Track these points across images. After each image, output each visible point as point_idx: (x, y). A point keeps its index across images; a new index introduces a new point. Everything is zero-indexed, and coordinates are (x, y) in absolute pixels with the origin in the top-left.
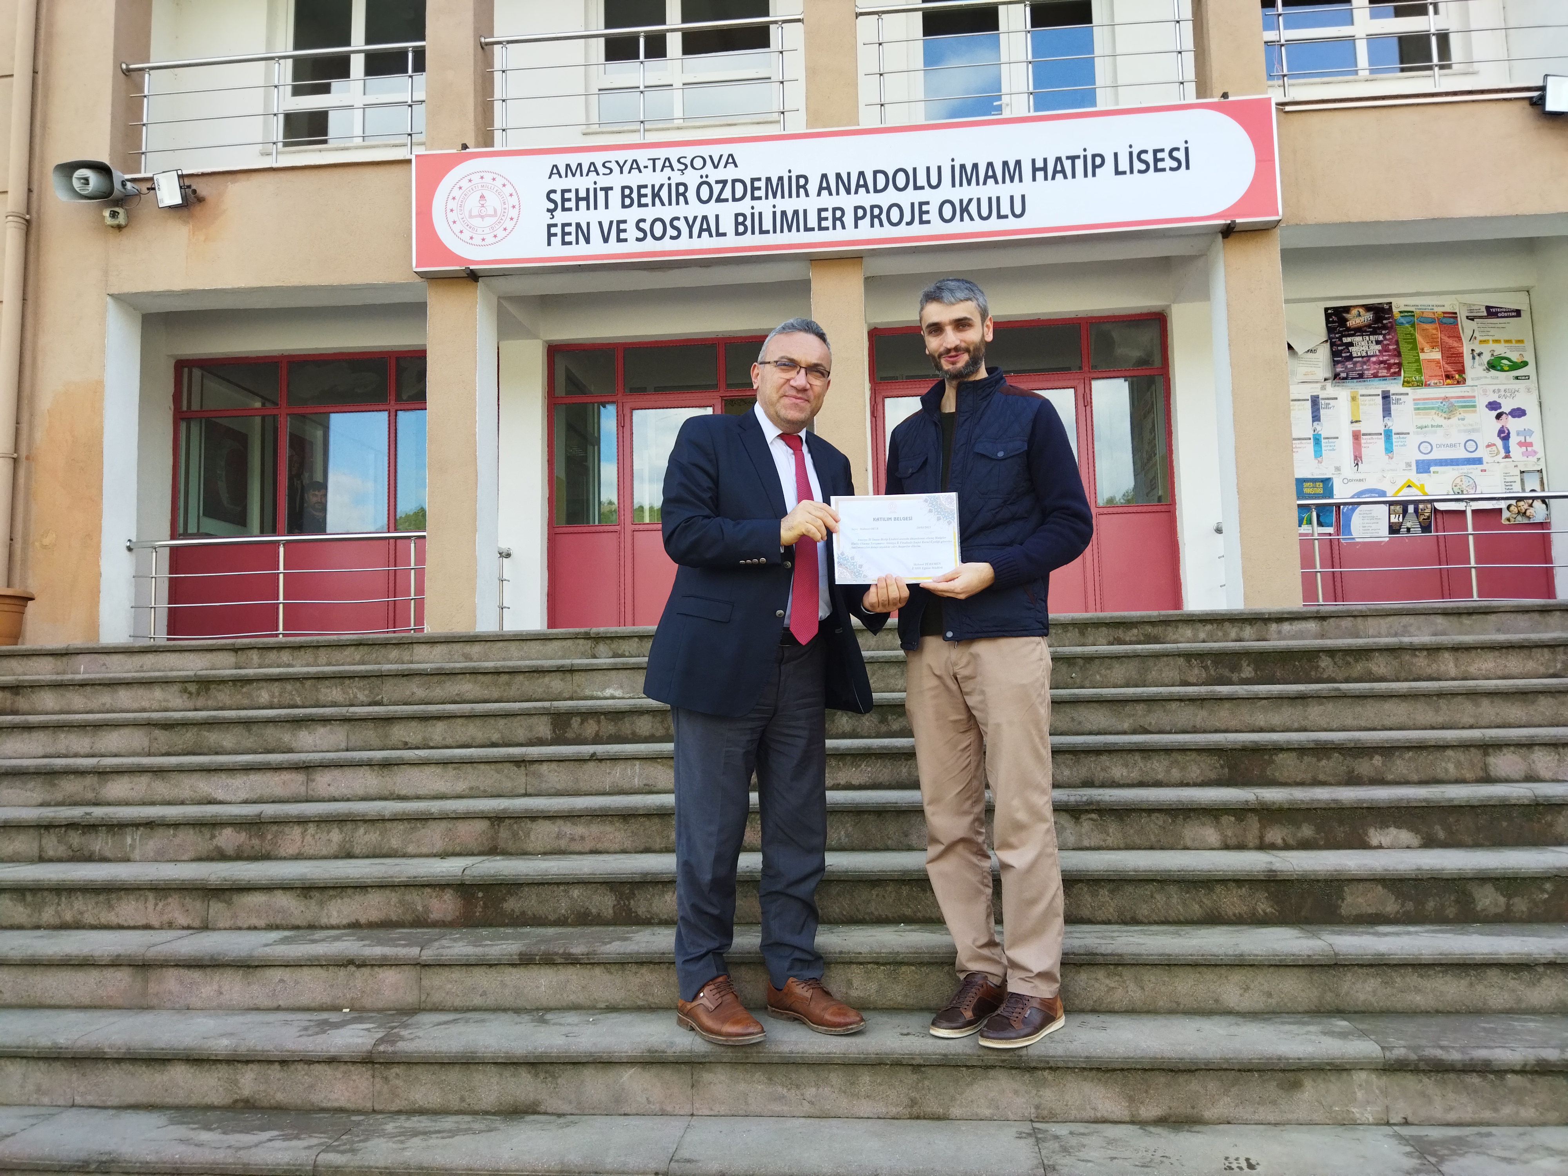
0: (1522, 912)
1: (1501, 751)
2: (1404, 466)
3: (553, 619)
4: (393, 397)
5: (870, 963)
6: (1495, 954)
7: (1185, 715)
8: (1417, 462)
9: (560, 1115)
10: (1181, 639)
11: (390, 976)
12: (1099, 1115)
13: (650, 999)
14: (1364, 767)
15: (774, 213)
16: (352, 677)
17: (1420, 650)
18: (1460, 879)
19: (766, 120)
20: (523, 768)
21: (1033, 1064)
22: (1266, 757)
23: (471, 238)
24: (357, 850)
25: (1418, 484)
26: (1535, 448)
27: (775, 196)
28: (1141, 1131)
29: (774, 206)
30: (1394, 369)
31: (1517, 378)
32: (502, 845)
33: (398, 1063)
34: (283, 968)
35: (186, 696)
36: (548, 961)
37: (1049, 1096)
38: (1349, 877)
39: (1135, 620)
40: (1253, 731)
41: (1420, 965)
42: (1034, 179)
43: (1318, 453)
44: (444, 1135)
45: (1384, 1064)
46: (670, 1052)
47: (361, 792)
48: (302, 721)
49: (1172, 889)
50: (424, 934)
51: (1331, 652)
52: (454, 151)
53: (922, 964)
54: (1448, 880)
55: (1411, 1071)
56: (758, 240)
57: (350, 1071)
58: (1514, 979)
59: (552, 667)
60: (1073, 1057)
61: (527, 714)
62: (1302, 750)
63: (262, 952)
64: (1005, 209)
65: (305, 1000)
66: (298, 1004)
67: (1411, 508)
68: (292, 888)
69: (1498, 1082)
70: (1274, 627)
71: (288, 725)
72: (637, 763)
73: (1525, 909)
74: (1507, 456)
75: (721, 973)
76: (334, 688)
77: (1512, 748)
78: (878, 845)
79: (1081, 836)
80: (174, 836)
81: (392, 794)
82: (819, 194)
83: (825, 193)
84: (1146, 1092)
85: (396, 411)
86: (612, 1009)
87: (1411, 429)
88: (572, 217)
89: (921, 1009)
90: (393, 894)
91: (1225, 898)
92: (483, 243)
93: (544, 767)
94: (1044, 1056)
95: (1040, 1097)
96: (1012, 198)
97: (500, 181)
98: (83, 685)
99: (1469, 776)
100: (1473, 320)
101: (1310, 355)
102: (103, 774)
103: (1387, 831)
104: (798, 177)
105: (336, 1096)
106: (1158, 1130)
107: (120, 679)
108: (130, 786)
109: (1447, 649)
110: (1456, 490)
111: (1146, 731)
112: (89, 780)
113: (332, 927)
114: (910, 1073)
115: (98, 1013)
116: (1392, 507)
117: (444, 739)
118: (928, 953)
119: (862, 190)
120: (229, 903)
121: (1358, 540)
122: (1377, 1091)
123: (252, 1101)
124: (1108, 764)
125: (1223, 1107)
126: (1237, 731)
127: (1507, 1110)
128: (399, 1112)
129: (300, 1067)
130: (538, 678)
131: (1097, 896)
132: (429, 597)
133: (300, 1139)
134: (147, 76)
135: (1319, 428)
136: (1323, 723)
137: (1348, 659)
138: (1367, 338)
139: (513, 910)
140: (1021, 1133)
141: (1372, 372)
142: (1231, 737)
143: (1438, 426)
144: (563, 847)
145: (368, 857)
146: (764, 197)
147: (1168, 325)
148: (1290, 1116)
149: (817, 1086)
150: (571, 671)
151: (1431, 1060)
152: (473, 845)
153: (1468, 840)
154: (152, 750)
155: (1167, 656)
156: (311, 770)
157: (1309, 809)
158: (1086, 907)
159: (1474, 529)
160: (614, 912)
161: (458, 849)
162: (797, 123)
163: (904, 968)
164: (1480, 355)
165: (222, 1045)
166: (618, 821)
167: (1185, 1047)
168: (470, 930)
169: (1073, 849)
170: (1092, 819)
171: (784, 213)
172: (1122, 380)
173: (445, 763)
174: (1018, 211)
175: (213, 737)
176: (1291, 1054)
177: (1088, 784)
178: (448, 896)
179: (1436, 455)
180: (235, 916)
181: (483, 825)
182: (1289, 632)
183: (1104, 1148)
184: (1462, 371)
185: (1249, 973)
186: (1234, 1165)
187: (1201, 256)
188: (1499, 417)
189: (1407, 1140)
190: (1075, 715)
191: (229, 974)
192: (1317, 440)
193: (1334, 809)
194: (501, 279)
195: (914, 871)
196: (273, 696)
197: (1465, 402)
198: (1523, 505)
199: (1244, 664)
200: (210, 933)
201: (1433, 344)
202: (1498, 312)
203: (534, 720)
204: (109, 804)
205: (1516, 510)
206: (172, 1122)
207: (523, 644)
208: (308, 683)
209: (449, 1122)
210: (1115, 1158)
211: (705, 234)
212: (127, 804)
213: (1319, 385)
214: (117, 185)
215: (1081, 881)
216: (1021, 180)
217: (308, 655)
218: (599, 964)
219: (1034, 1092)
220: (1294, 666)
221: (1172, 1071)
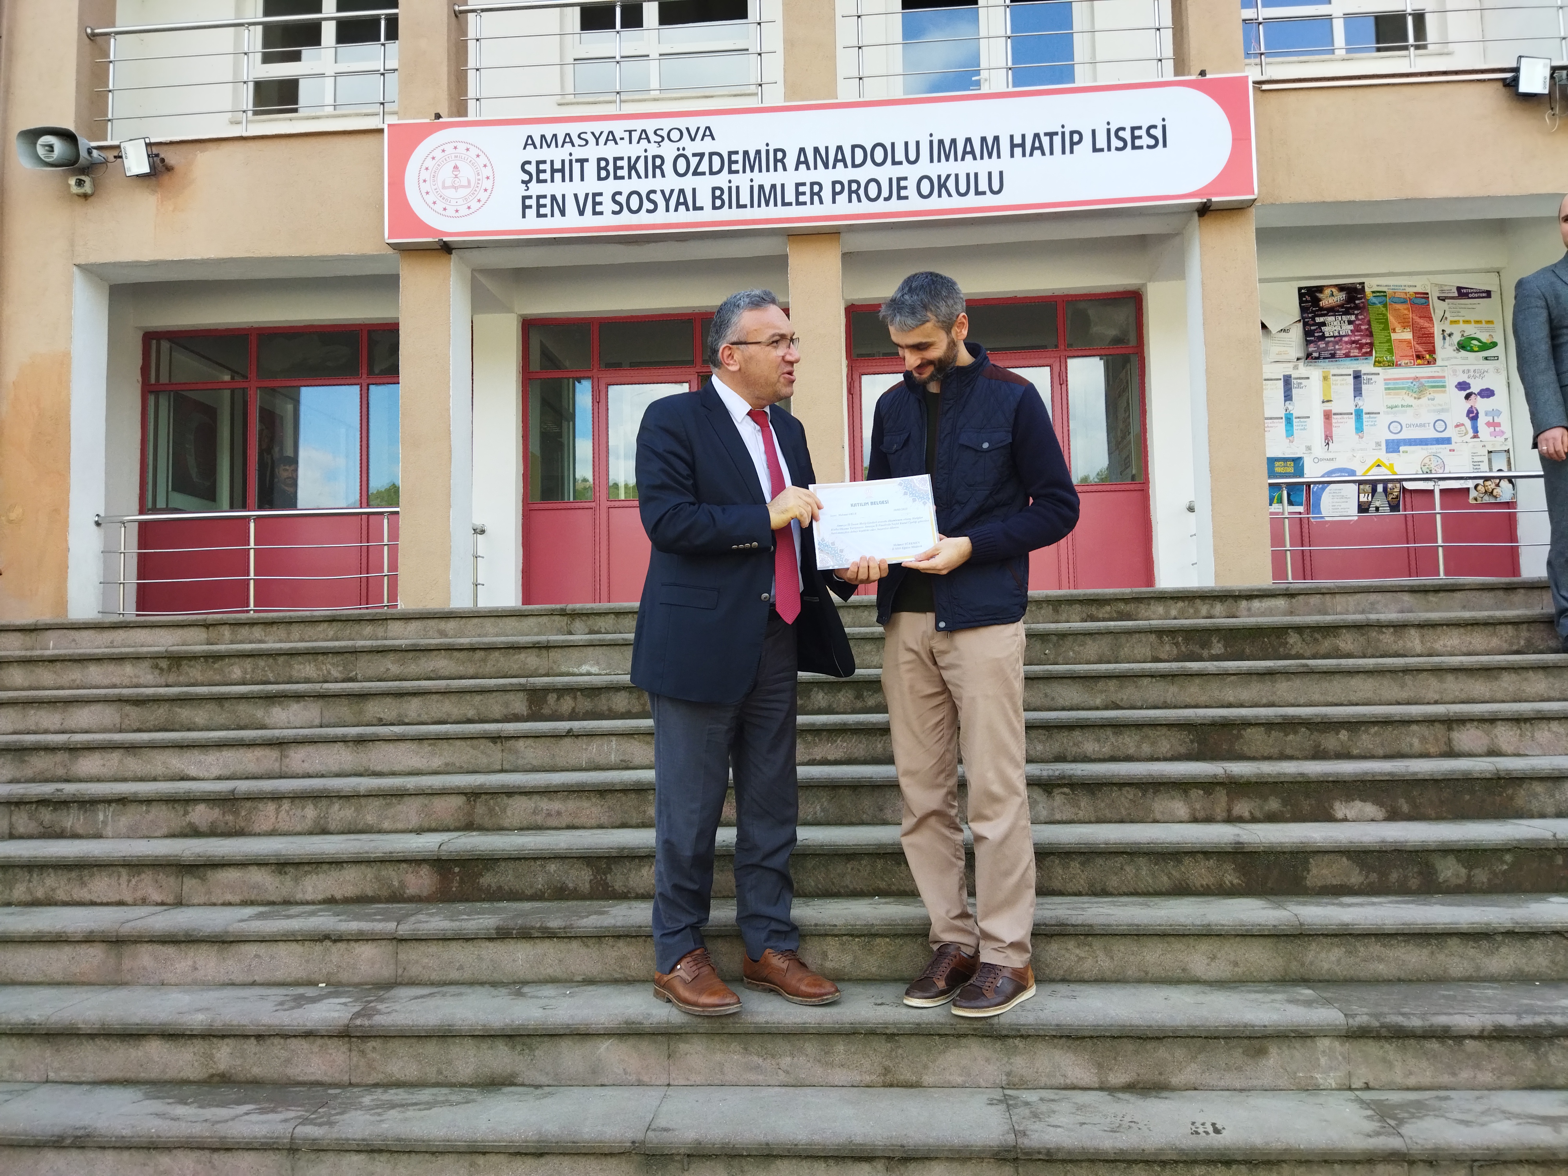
0: (1483, 883)
1: (1465, 726)
2: (1374, 447)
3: (528, 596)
4: (365, 371)
5: (845, 935)
6: (1456, 924)
7: (1155, 691)
8: (1387, 441)
9: (538, 1087)
10: (1153, 616)
11: (366, 951)
12: (1068, 1081)
13: (627, 972)
14: (1330, 742)
15: (752, 187)
16: (325, 653)
17: (1387, 626)
18: (1423, 851)
19: (743, 92)
20: (499, 744)
21: (1004, 1033)
22: (1235, 732)
23: (445, 209)
24: (332, 826)
25: (1387, 464)
26: (1503, 428)
27: (752, 170)
28: (1109, 1097)
29: (752, 180)
30: (1365, 349)
31: (1486, 358)
32: (478, 820)
33: (375, 1037)
34: (259, 943)
35: (157, 672)
36: (525, 935)
37: (1020, 1064)
38: (1315, 849)
39: (1108, 597)
40: (1222, 706)
41: (1382, 934)
42: (1012, 156)
43: (1290, 433)
44: (422, 1107)
45: (1348, 1031)
46: (647, 1023)
47: (335, 768)
48: (276, 697)
49: (1142, 861)
50: (401, 909)
51: (1299, 629)
52: (428, 121)
53: (896, 936)
54: (1411, 852)
55: (1373, 1037)
56: (735, 214)
57: (327, 1045)
58: (1473, 948)
59: (529, 643)
60: (1044, 1025)
61: (504, 690)
62: (1269, 725)
63: (236, 927)
64: (983, 186)
65: (279, 975)
66: (273, 980)
67: (1380, 488)
68: (267, 864)
69: (1457, 1047)
70: (1244, 604)
71: (261, 701)
72: (614, 738)
73: (1485, 880)
74: (1476, 436)
75: (697, 946)
76: (307, 664)
77: (1476, 723)
78: (854, 820)
79: (1053, 809)
80: (147, 812)
81: (366, 770)
82: (797, 169)
83: (803, 167)
84: (1115, 1059)
85: (368, 385)
86: (589, 982)
87: (1382, 409)
88: (547, 189)
89: (895, 980)
90: (369, 870)
91: (1193, 869)
92: (457, 215)
93: (521, 743)
94: (1015, 1024)
95: (1011, 1064)
96: (990, 174)
97: (473, 152)
98: (52, 661)
99: (1432, 750)
100: (1444, 300)
101: (1283, 334)
102: (74, 750)
103: (1352, 804)
104: (776, 151)
105: (312, 1070)
106: (1126, 1096)
107: (90, 655)
108: (102, 762)
109: (1413, 626)
110: (1425, 469)
111: (1117, 707)
112: (60, 757)
113: (308, 903)
114: (883, 1042)
115: (72, 990)
116: (1361, 487)
117: (419, 715)
118: (902, 925)
119: (840, 165)
120: (203, 879)
121: (1327, 519)
122: (1340, 1058)
123: (228, 1075)
124: (1080, 739)
125: (1190, 1073)
126: (1206, 707)
127: (1465, 1075)
128: (376, 1085)
129: (276, 1041)
130: (514, 655)
131: (1068, 868)
132: (402, 572)
133: (276, 1112)
134: (112, 40)
135: (1290, 407)
136: (1291, 699)
137: (1317, 635)
138: (1340, 318)
139: (489, 885)
140: (992, 1099)
141: (1344, 352)
142: (1201, 712)
143: (1408, 406)
144: (539, 823)
145: (343, 833)
146: (741, 171)
147: (1144, 304)
148: (1255, 1082)
149: (792, 1055)
150: (548, 647)
151: (1393, 1026)
152: (449, 821)
153: (1431, 812)
154: (123, 727)
155: (1140, 632)
156: (285, 746)
157: (1277, 783)
158: (1057, 879)
159: (1442, 509)
160: (591, 887)
161: (433, 825)
162: (775, 96)
163: (878, 940)
164: (1450, 335)
165: (198, 1020)
166: (594, 797)
167: (1153, 1015)
168: (447, 905)
169: (1046, 823)
170: (1064, 794)
171: (761, 187)
172: (1098, 359)
173: (420, 739)
174: (996, 187)
175: (185, 713)
176: (1257, 1022)
177: (1060, 758)
178: (425, 870)
179: (1405, 435)
180: (209, 892)
181: (460, 801)
182: (1258, 609)
183: (1073, 1113)
184: (1432, 352)
185: (1216, 943)
186: (1201, 1130)
187: (1177, 234)
188: (1467, 397)
189: (1368, 1104)
190: (1048, 691)
191: (204, 948)
192: (1289, 420)
193: (1300, 782)
194: (475, 252)
195: (889, 844)
196: (246, 673)
197: (1434, 382)
198: (1490, 485)
199: (1214, 640)
200: (184, 909)
201: (1405, 324)
202: (1468, 293)
203: (511, 697)
204: (80, 780)
205: (1483, 490)
206: (148, 1097)
207: (498, 620)
208: (281, 660)
209: (425, 1095)
210: (1084, 1123)
211: (682, 208)
212: (99, 780)
213: (1291, 365)
214: (83, 153)
215: (1053, 854)
216: (999, 156)
217: (281, 632)
218: (576, 937)
219: (1006, 1059)
220: (1263, 642)
221: (1140, 1038)
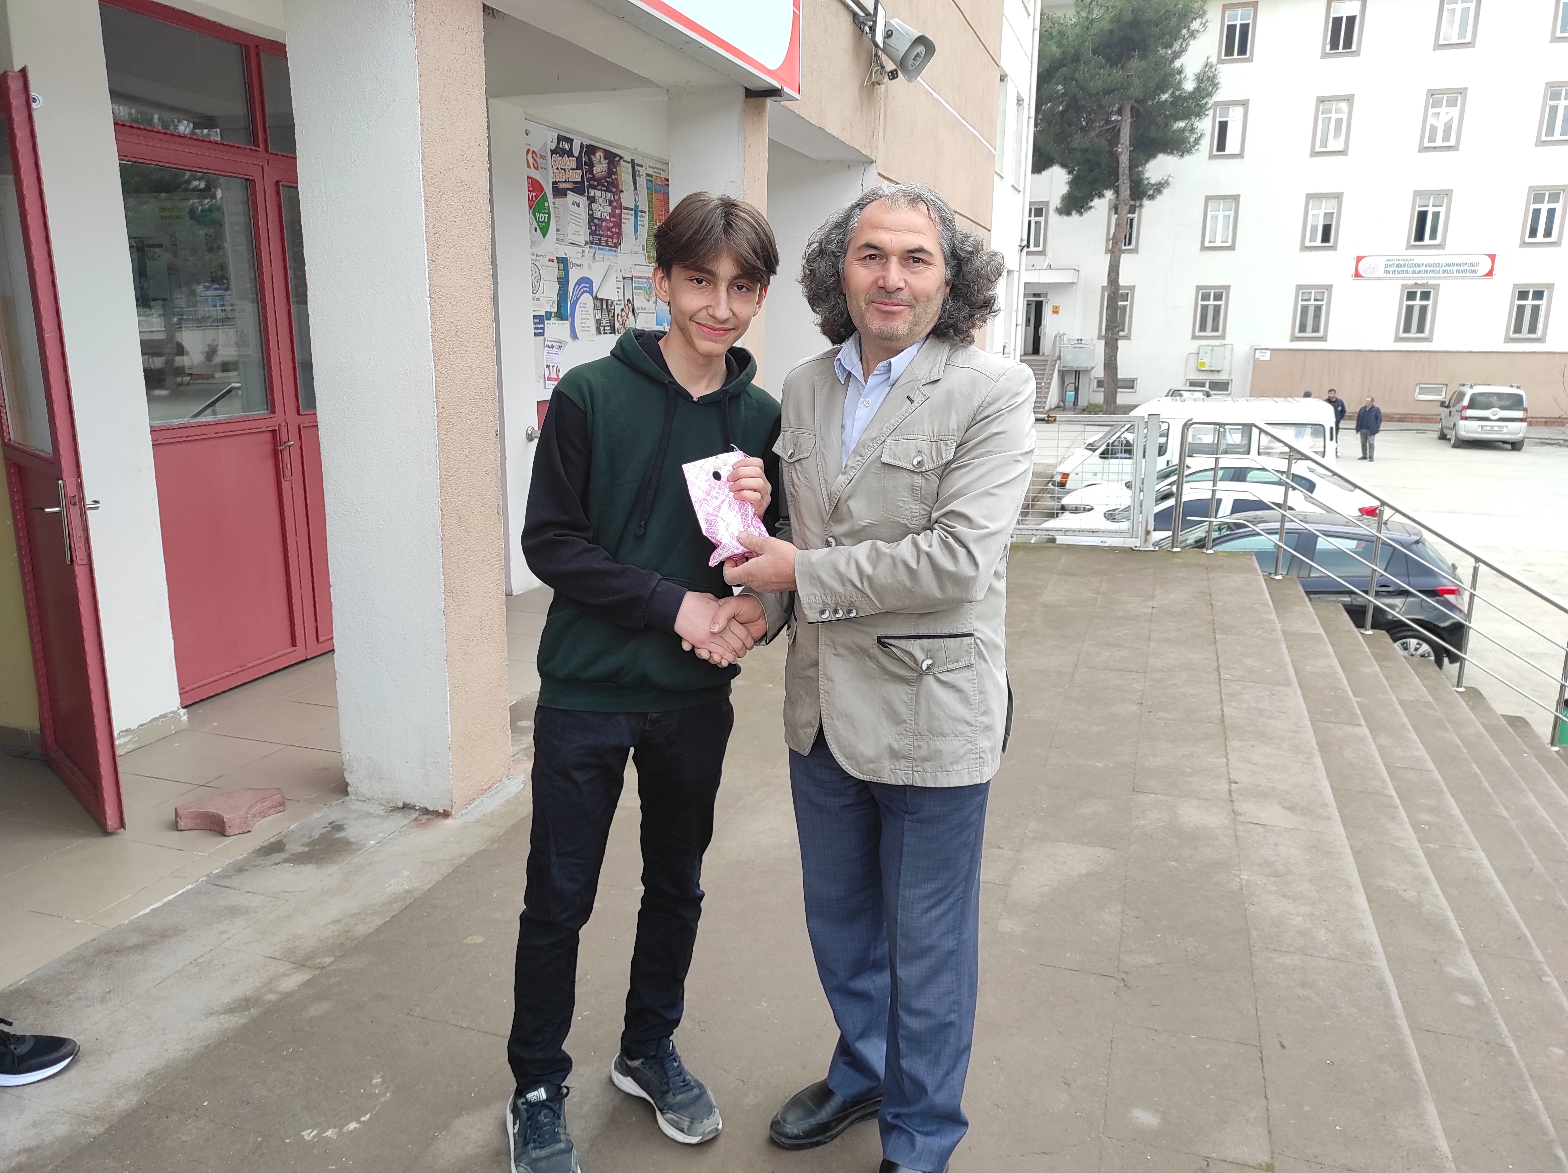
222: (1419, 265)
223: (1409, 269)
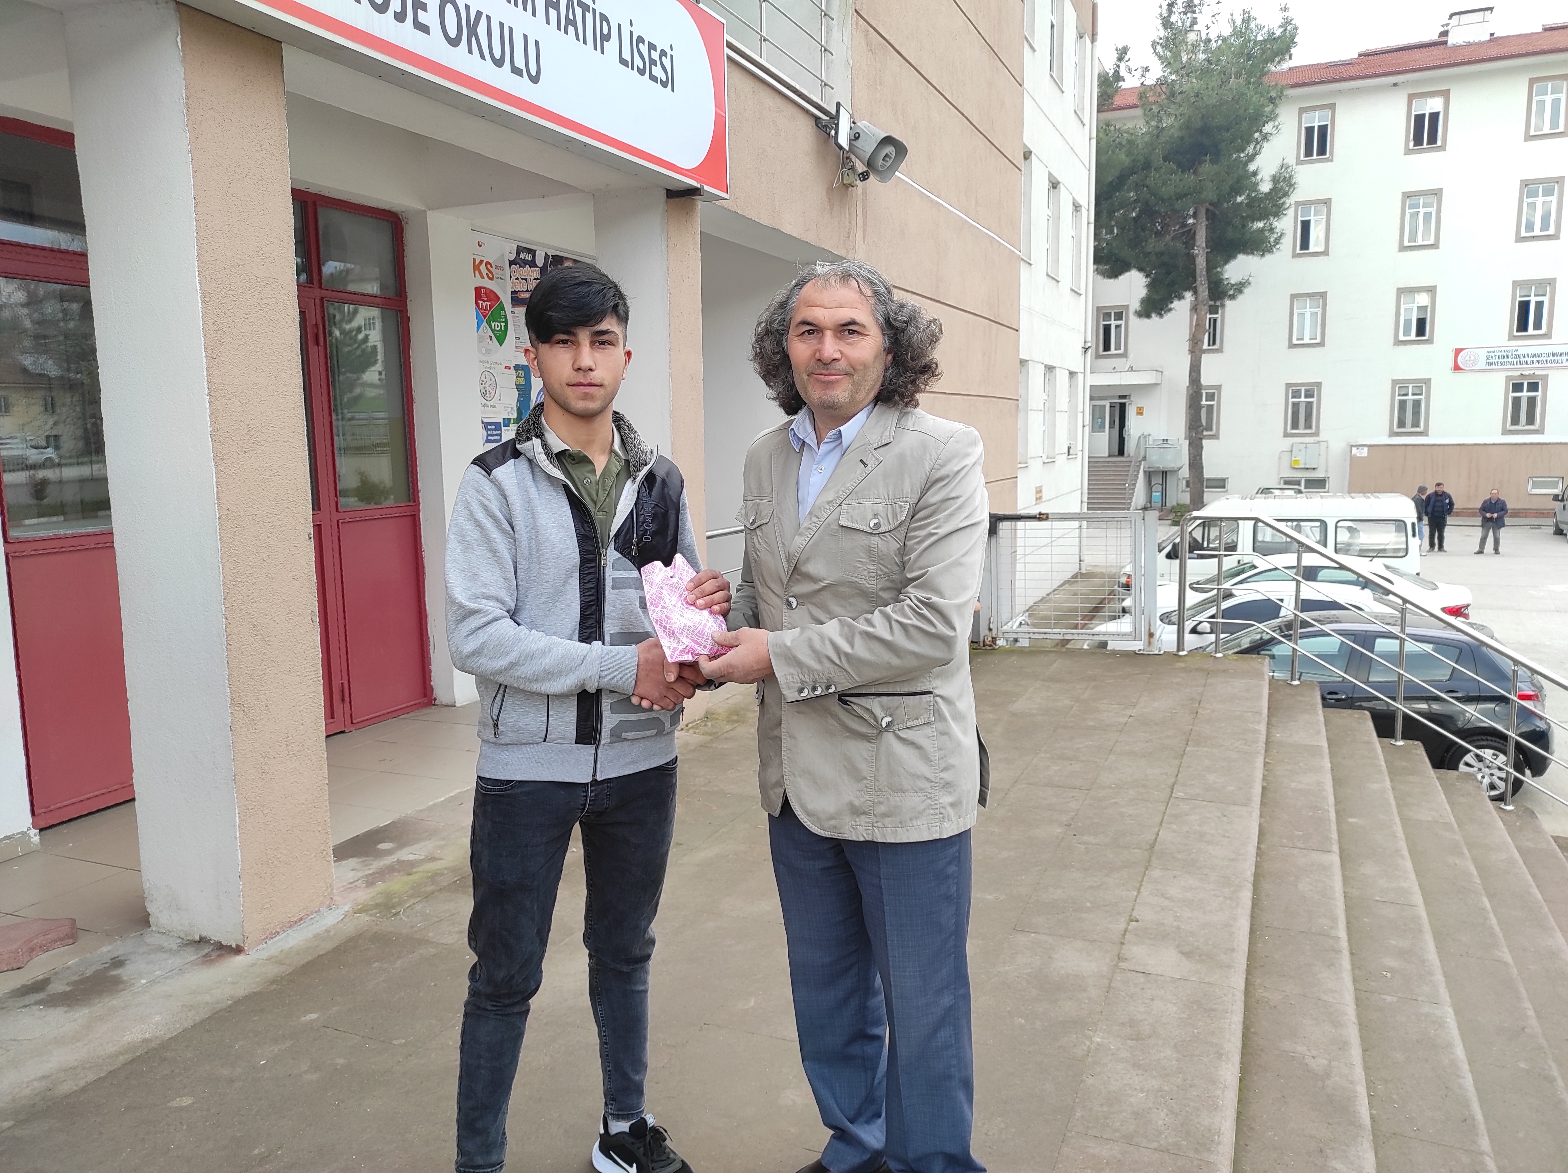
174: (533, 68)
222: (1523, 356)
223: (1513, 360)
